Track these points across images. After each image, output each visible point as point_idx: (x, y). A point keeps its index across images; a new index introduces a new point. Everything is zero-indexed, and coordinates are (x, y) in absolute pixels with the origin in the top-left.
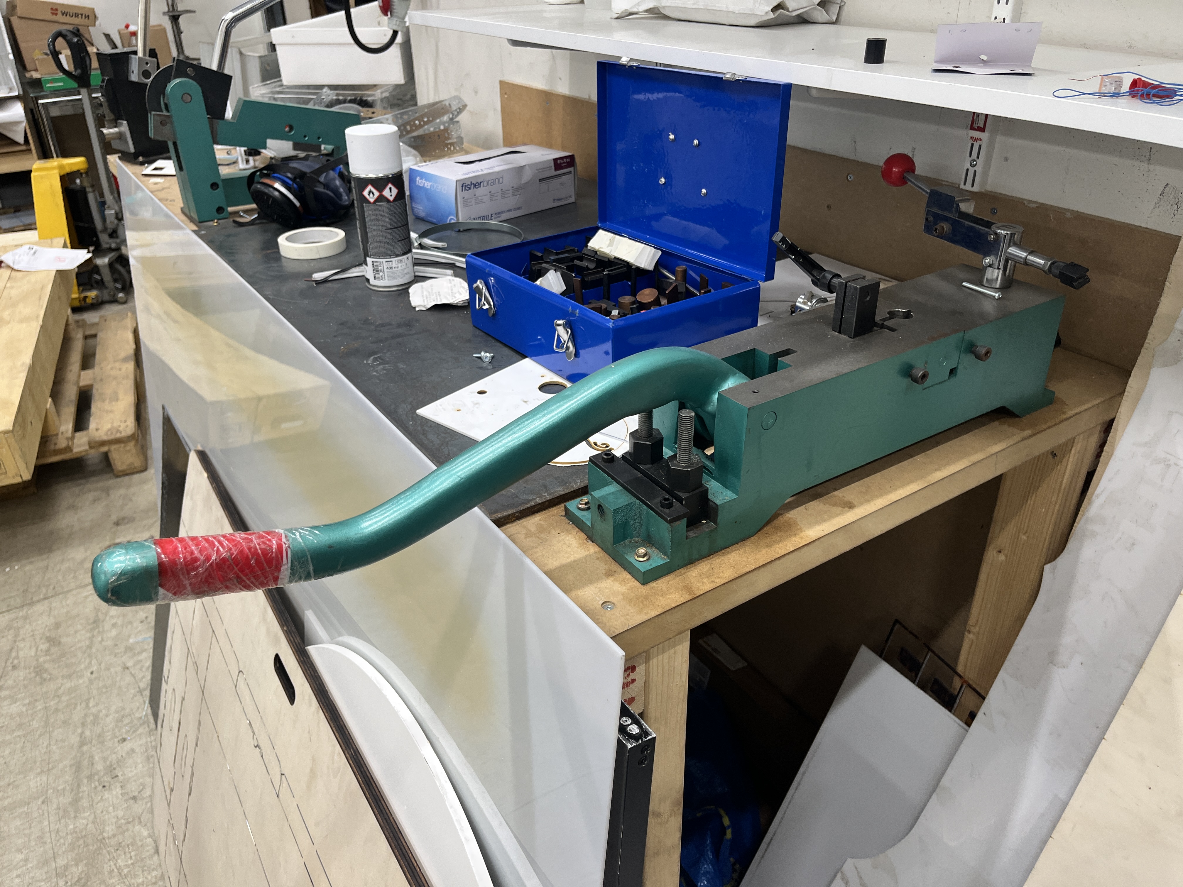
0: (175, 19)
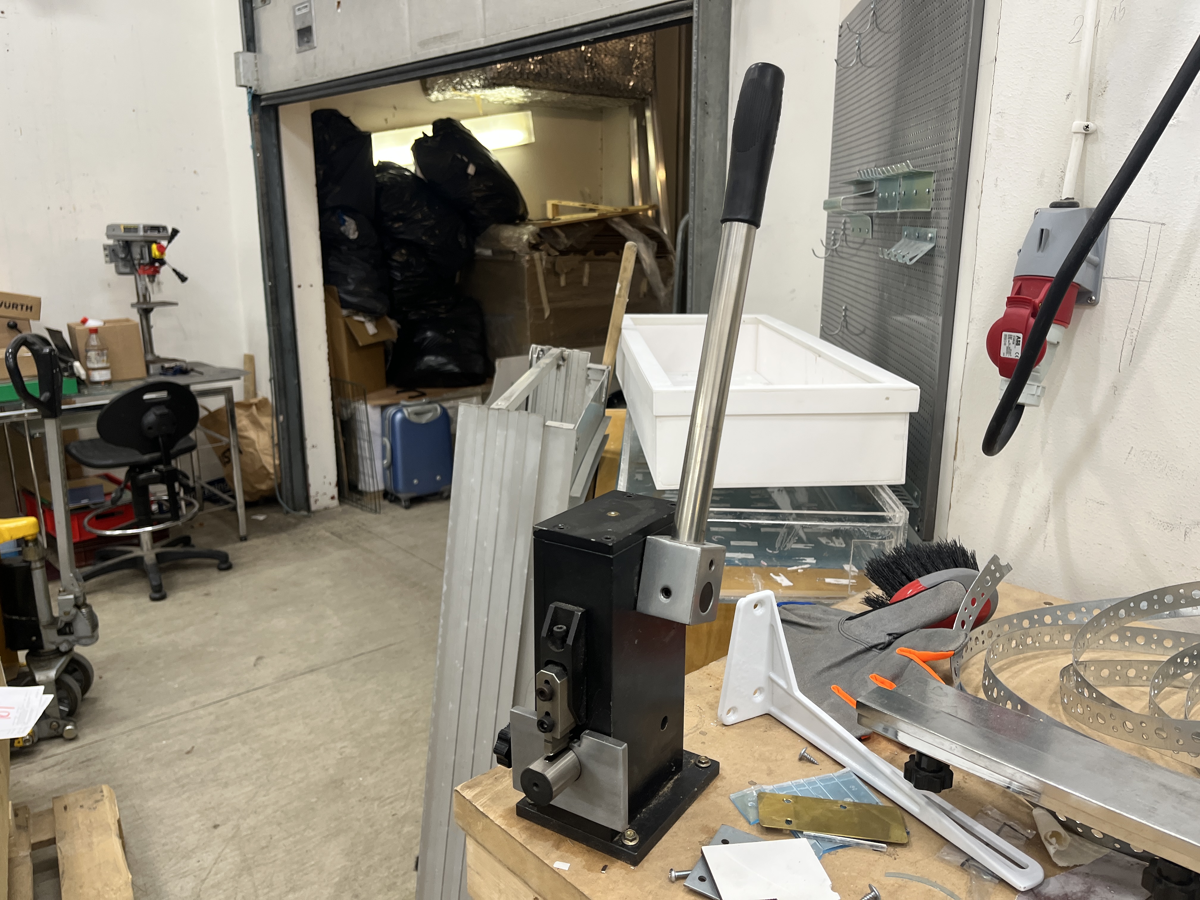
0: (146, 312)
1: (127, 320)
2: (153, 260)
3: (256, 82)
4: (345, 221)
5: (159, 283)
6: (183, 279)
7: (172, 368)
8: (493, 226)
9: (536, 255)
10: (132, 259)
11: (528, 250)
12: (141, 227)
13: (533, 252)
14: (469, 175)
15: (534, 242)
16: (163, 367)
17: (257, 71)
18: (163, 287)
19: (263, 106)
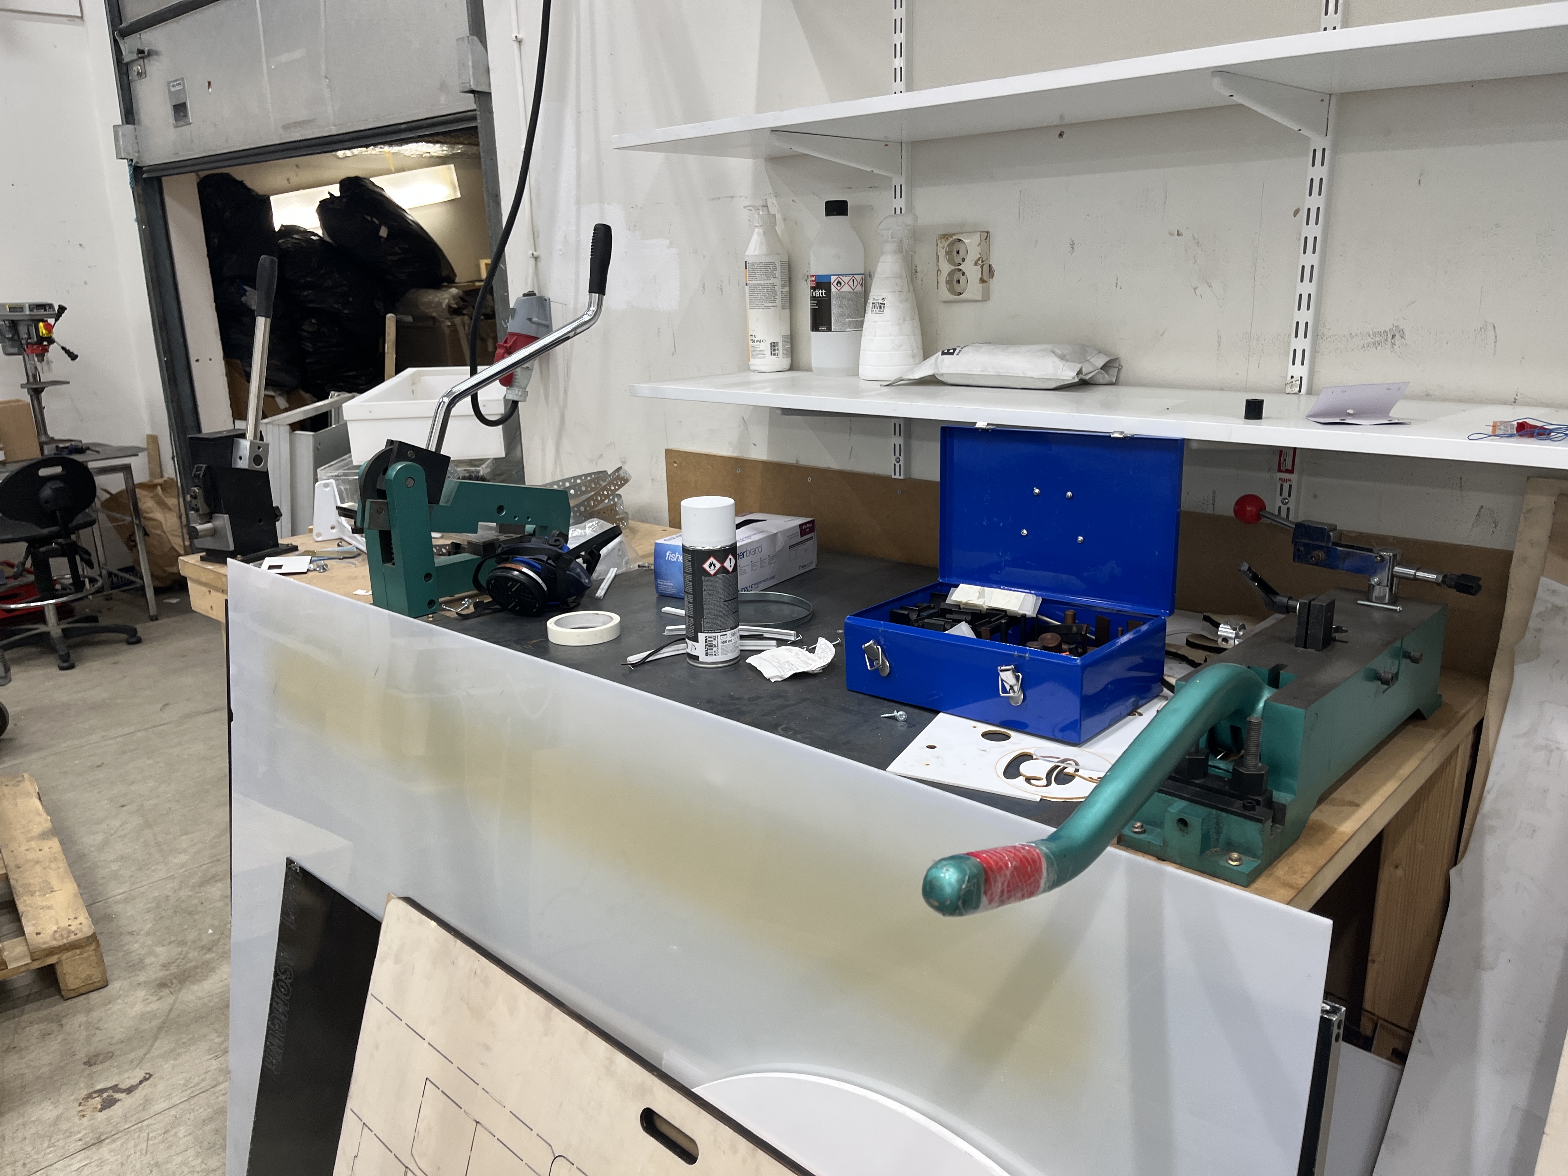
0: (36, 392)
1: (18, 401)
2: (41, 339)
3: (137, 154)
4: (246, 291)
5: (48, 362)
6: (73, 357)
7: (68, 447)
8: (413, 290)
9: (458, 320)
10: (20, 339)
11: (448, 315)
12: (27, 305)
13: (455, 316)
14: (381, 237)
15: (455, 306)
16: (57, 447)
17: (137, 143)
18: (53, 366)
19: (145, 179)
